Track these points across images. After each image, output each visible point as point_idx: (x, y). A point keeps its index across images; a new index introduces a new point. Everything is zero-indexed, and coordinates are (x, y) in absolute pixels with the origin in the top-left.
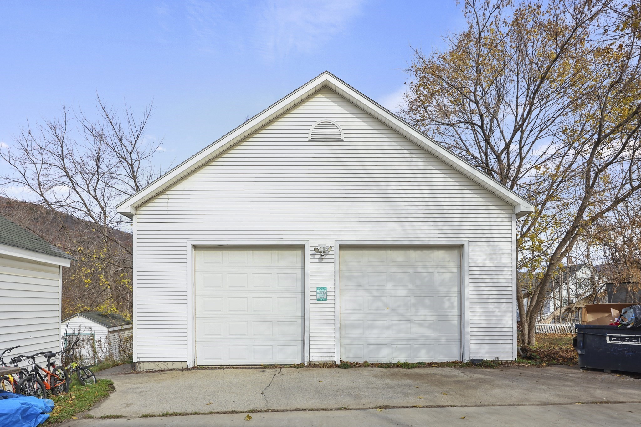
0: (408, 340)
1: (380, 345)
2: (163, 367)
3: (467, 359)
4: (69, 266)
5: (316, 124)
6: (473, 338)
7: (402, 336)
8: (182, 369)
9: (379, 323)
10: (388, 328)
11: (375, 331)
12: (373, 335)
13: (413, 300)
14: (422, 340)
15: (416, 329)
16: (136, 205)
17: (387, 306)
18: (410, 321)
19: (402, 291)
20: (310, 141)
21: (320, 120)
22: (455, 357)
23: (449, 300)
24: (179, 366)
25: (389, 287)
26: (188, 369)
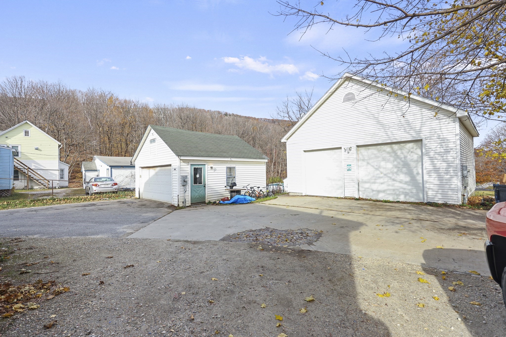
0: (394, 190)
1: (379, 192)
2: (296, 194)
3: (425, 201)
4: (267, 161)
5: (345, 95)
6: (430, 190)
7: (391, 188)
8: (301, 196)
9: (378, 181)
10: (382, 183)
11: (376, 185)
12: (375, 187)
13: (395, 170)
14: (401, 190)
15: (397, 184)
16: (287, 138)
17: (382, 173)
18: (394, 180)
19: (390, 166)
20: (343, 102)
21: (346, 93)
22: (421, 200)
23: (417, 169)
24: (300, 195)
25: (383, 164)
26: (303, 196)
